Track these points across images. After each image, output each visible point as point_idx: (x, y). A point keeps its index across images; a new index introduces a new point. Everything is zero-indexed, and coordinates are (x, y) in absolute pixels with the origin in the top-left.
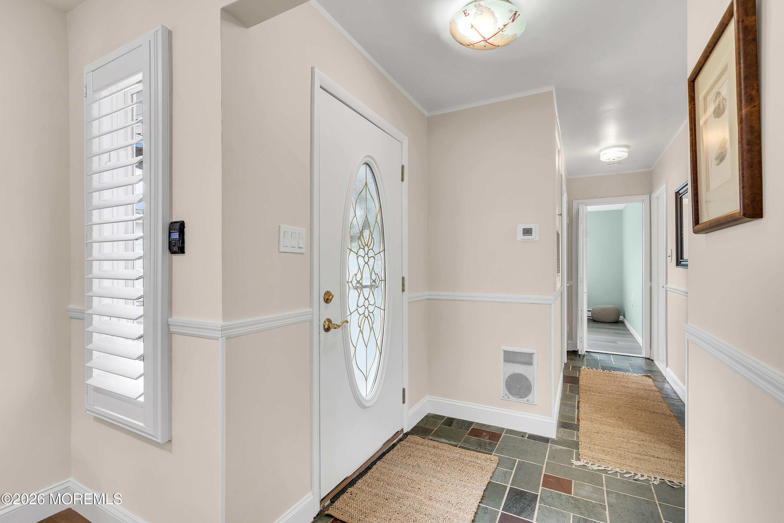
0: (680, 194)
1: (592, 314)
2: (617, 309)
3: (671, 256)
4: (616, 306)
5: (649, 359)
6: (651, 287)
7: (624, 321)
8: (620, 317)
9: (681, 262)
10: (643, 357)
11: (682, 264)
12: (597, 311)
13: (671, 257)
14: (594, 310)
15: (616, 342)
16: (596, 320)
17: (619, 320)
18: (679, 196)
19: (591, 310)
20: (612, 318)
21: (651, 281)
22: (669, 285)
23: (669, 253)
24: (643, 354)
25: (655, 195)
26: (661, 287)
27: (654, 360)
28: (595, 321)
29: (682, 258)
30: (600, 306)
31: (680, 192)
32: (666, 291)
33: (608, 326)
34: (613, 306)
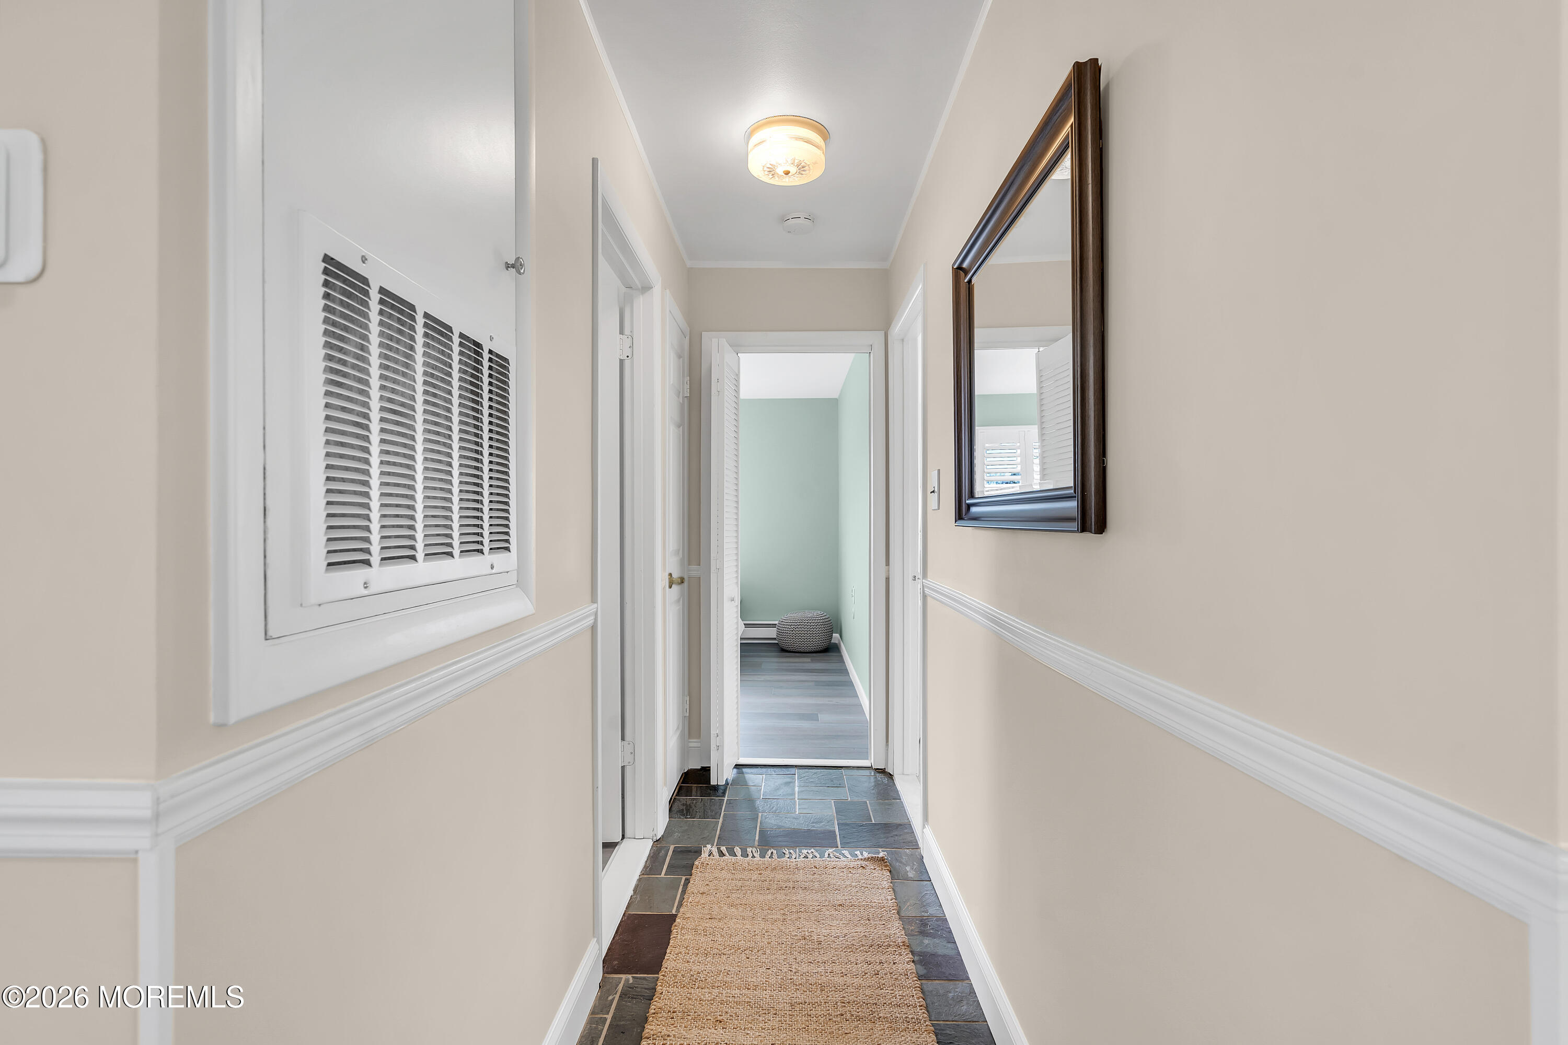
0: (966, 272)
1: (779, 633)
2: (827, 620)
3: (936, 490)
4: (825, 614)
5: (882, 771)
6: (888, 579)
7: (840, 643)
8: (834, 634)
9: (969, 506)
10: (870, 768)
11: (975, 513)
12: (787, 627)
13: (936, 494)
14: (782, 626)
15: (813, 717)
16: (785, 647)
17: (832, 642)
18: (964, 279)
19: (777, 622)
20: (817, 642)
21: (888, 563)
22: (931, 581)
23: (933, 483)
24: (871, 759)
25: (897, 329)
26: (911, 578)
27: (895, 775)
28: (783, 650)
29: (972, 495)
30: (795, 615)
31: (965, 265)
32: (925, 597)
33: (806, 662)
34: (819, 612)
